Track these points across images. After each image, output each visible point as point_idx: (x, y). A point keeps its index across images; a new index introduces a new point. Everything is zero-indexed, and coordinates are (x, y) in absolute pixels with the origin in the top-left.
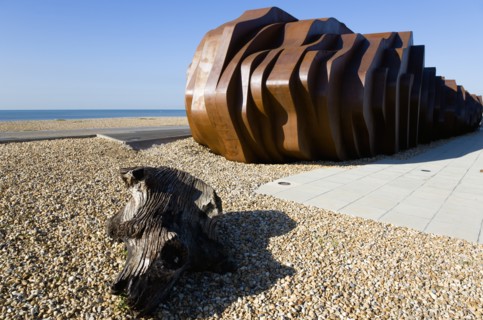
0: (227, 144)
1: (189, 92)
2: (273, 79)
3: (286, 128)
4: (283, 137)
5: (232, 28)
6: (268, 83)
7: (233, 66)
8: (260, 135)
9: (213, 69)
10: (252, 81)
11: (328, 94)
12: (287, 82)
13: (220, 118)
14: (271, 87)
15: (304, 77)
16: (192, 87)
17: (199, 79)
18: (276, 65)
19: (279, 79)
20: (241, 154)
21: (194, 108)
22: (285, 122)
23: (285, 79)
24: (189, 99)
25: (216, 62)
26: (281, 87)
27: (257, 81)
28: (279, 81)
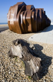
0: (18, 31)
1: (9, 20)
2: (27, 17)
4: (28, 29)
5: (18, 6)
6: (26, 18)
7: (19, 14)
8: (24, 28)
9: (15, 15)
10: (23, 18)
12: (30, 18)
14: (27, 19)
15: (33, 17)
17: (11, 17)
18: (27, 14)
21: (11, 23)
24: (9, 22)
25: (15, 13)
27: (24, 18)
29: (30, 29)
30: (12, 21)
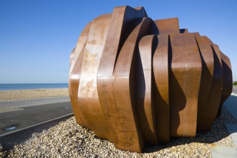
1: (75, 77)
3: (183, 114)
6: (174, 66)
7: (129, 46)
9: (106, 49)
13: (117, 110)
14: (178, 71)
16: (77, 70)
17: (86, 62)
20: (136, 144)
21: (81, 94)
22: (183, 108)
24: (75, 85)
25: (108, 42)
26: (191, 71)
30: (89, 85)
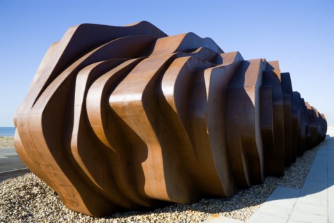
3: (146, 165)
8: (111, 178)
11: (207, 114)
12: (138, 97)
13: (41, 155)
14: (117, 106)
15: (168, 89)
18: (130, 75)
19: (129, 91)
22: (145, 158)
23: (137, 92)
26: (131, 106)
28: (129, 95)
29: (155, 180)
